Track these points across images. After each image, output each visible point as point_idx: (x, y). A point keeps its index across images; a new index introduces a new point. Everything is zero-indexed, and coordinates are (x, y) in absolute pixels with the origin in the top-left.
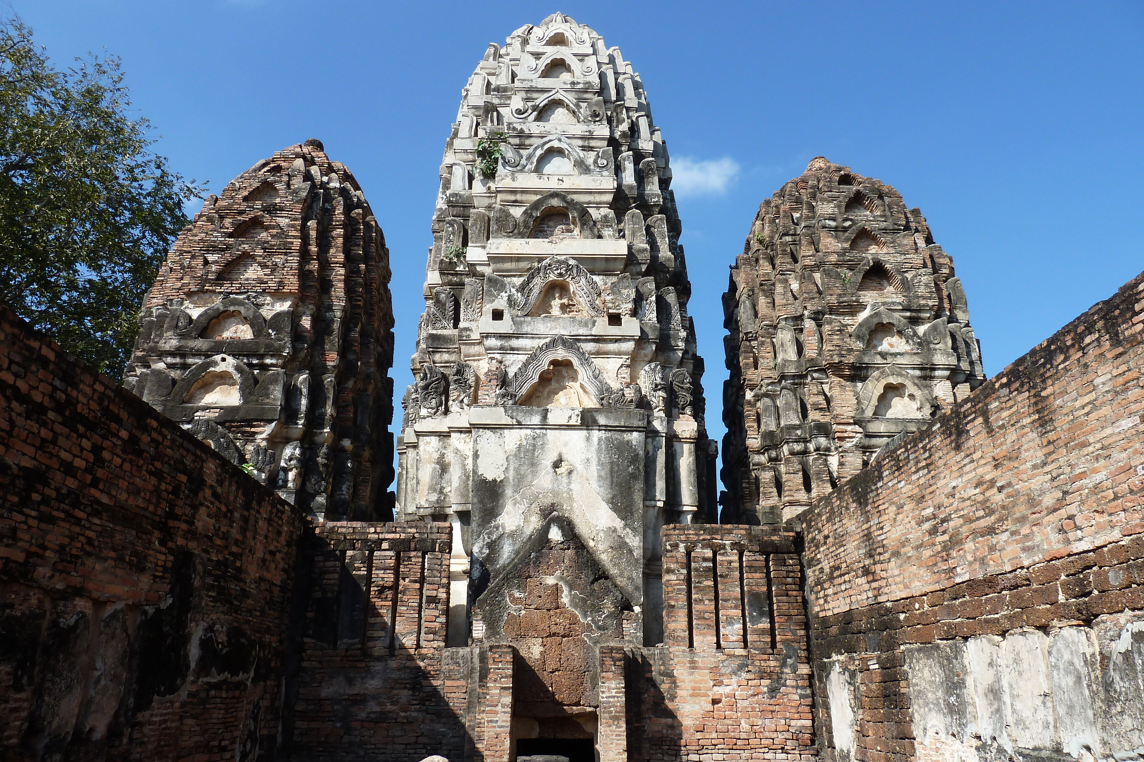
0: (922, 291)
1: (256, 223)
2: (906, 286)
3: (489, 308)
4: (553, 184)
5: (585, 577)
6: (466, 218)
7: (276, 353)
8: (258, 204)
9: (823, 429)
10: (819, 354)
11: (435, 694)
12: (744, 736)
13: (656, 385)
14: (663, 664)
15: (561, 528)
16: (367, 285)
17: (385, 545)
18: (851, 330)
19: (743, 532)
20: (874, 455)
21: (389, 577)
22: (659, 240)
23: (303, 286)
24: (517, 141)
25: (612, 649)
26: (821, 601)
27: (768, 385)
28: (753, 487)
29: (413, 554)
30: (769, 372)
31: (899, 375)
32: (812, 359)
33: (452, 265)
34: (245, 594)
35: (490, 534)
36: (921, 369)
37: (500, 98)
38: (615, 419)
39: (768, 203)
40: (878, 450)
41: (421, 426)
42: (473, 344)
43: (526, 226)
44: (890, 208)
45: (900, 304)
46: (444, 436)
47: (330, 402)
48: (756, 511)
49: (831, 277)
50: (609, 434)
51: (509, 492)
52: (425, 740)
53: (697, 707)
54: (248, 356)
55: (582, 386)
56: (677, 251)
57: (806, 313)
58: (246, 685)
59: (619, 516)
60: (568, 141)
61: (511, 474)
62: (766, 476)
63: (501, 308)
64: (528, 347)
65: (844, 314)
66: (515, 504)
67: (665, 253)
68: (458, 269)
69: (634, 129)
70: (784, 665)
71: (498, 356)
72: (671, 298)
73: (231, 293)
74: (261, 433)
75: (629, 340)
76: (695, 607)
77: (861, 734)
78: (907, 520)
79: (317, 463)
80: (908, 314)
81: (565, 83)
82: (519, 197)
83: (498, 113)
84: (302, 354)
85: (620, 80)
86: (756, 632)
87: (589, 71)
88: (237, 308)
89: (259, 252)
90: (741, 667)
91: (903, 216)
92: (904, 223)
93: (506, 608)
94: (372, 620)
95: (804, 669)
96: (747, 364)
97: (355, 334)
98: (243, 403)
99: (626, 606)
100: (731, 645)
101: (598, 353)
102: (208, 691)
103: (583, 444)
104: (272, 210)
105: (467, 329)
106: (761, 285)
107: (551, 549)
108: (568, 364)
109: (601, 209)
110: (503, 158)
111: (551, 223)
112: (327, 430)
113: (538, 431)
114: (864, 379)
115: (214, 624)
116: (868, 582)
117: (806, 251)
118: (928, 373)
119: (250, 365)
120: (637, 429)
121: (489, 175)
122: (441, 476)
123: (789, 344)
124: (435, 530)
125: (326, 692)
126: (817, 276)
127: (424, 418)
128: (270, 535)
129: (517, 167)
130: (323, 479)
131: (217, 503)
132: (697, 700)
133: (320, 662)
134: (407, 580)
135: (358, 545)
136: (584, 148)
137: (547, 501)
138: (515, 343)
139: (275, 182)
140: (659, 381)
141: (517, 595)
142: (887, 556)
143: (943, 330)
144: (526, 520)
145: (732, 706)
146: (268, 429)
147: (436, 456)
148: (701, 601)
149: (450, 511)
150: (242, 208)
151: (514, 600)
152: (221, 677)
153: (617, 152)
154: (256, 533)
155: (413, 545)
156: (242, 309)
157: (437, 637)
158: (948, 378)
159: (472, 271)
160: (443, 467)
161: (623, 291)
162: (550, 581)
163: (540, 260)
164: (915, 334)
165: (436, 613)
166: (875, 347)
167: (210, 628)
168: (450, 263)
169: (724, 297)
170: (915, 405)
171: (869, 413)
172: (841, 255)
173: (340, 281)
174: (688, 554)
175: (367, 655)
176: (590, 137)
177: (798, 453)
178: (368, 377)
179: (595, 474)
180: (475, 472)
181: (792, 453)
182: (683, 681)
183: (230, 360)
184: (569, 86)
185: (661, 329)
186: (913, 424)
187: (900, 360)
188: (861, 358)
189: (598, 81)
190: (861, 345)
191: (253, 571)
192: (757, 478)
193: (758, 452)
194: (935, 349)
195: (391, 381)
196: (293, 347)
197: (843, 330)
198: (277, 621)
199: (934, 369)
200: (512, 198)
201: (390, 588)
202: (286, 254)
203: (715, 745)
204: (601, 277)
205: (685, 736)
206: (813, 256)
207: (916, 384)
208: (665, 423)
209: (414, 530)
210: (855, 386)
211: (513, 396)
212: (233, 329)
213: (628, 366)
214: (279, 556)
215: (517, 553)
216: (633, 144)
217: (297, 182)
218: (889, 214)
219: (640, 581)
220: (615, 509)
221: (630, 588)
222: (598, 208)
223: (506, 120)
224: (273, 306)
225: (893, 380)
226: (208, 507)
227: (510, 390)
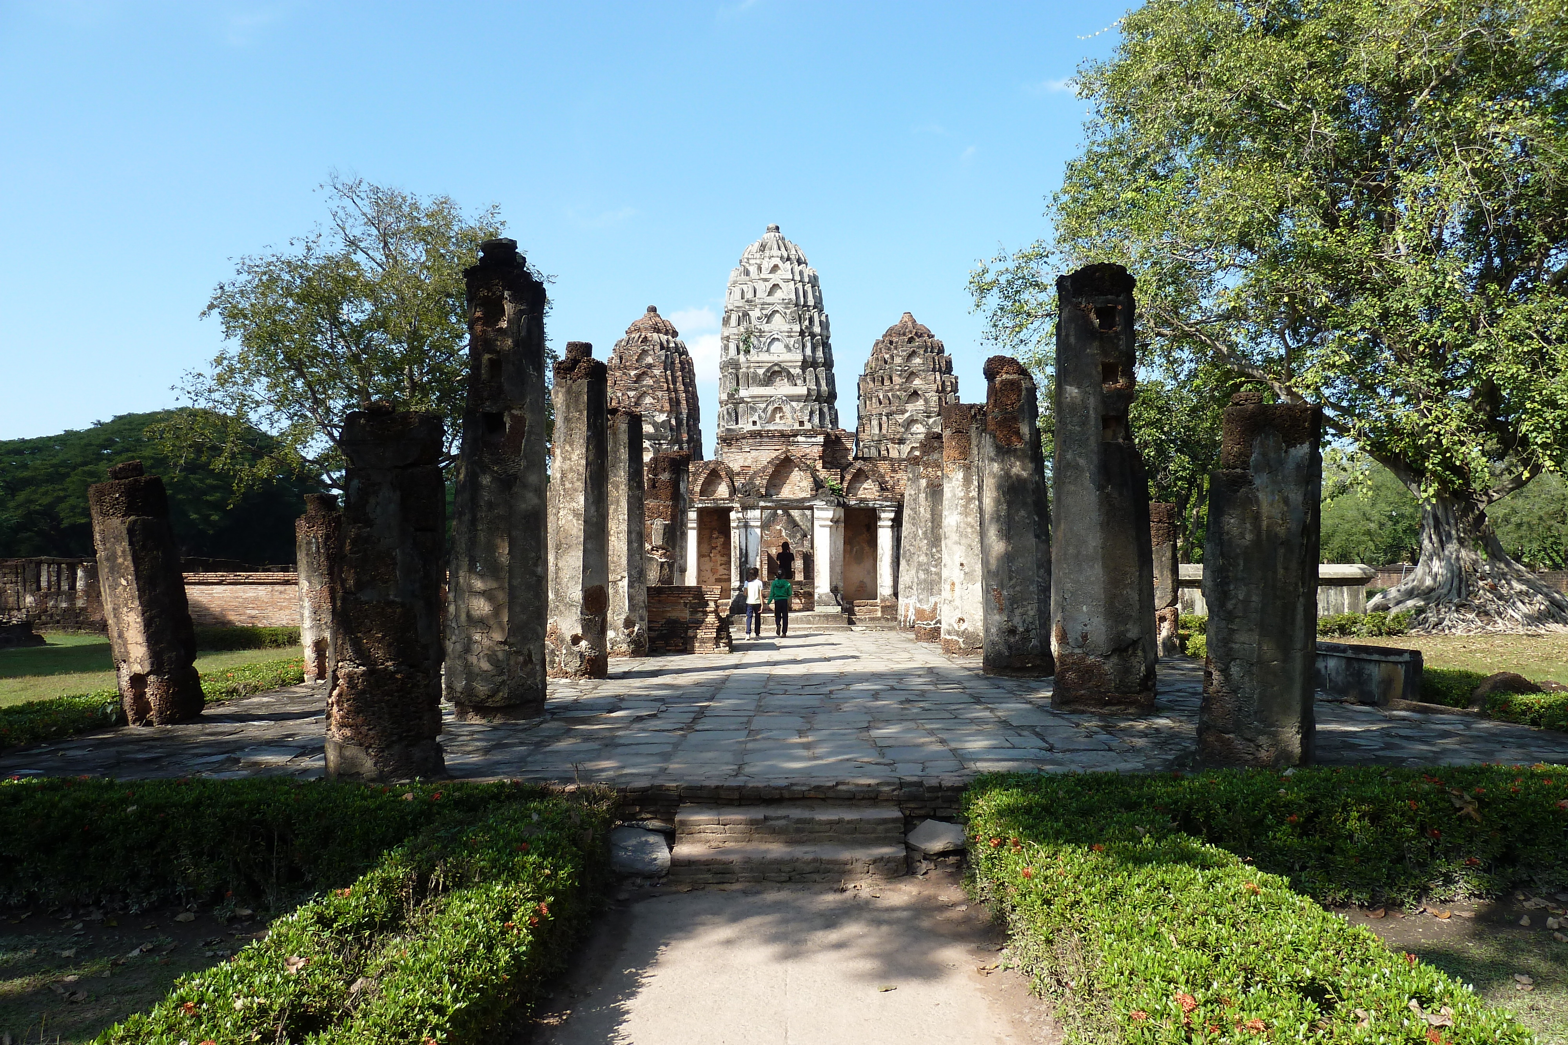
1: (644, 373)
3: (750, 420)
4: (775, 359)
6: (737, 370)
7: (665, 439)
8: (643, 363)
10: (887, 432)
18: (900, 423)
22: (822, 380)
23: (671, 406)
24: (758, 334)
27: (868, 442)
30: (868, 437)
31: (918, 443)
32: (884, 435)
43: (764, 380)
45: (922, 410)
49: (896, 396)
54: (654, 440)
57: (884, 413)
60: (781, 334)
63: (756, 420)
65: (899, 414)
67: (824, 387)
68: (735, 397)
69: (811, 321)
80: (925, 414)
81: (779, 299)
82: (760, 364)
83: (749, 316)
84: (675, 437)
87: (790, 291)
88: (645, 418)
89: (650, 391)
91: (932, 363)
92: (932, 367)
105: (742, 428)
106: (868, 394)
110: (753, 343)
111: (775, 378)
114: (903, 444)
119: (655, 444)
121: (747, 352)
123: (876, 426)
126: (890, 395)
129: (759, 349)
136: (788, 337)
139: (648, 350)
150: (637, 366)
153: (803, 337)
156: (648, 419)
159: (742, 400)
161: (805, 409)
163: (771, 397)
164: (927, 424)
166: (910, 429)
168: (732, 394)
172: (901, 386)
176: (791, 330)
183: (647, 442)
184: (781, 301)
187: (919, 436)
189: (794, 297)
190: (904, 429)
197: (896, 424)
202: (661, 390)
204: (796, 404)
206: (889, 385)
210: (900, 447)
216: (811, 330)
218: (926, 362)
222: (795, 370)
223: (753, 322)
224: (660, 417)
225: (915, 445)
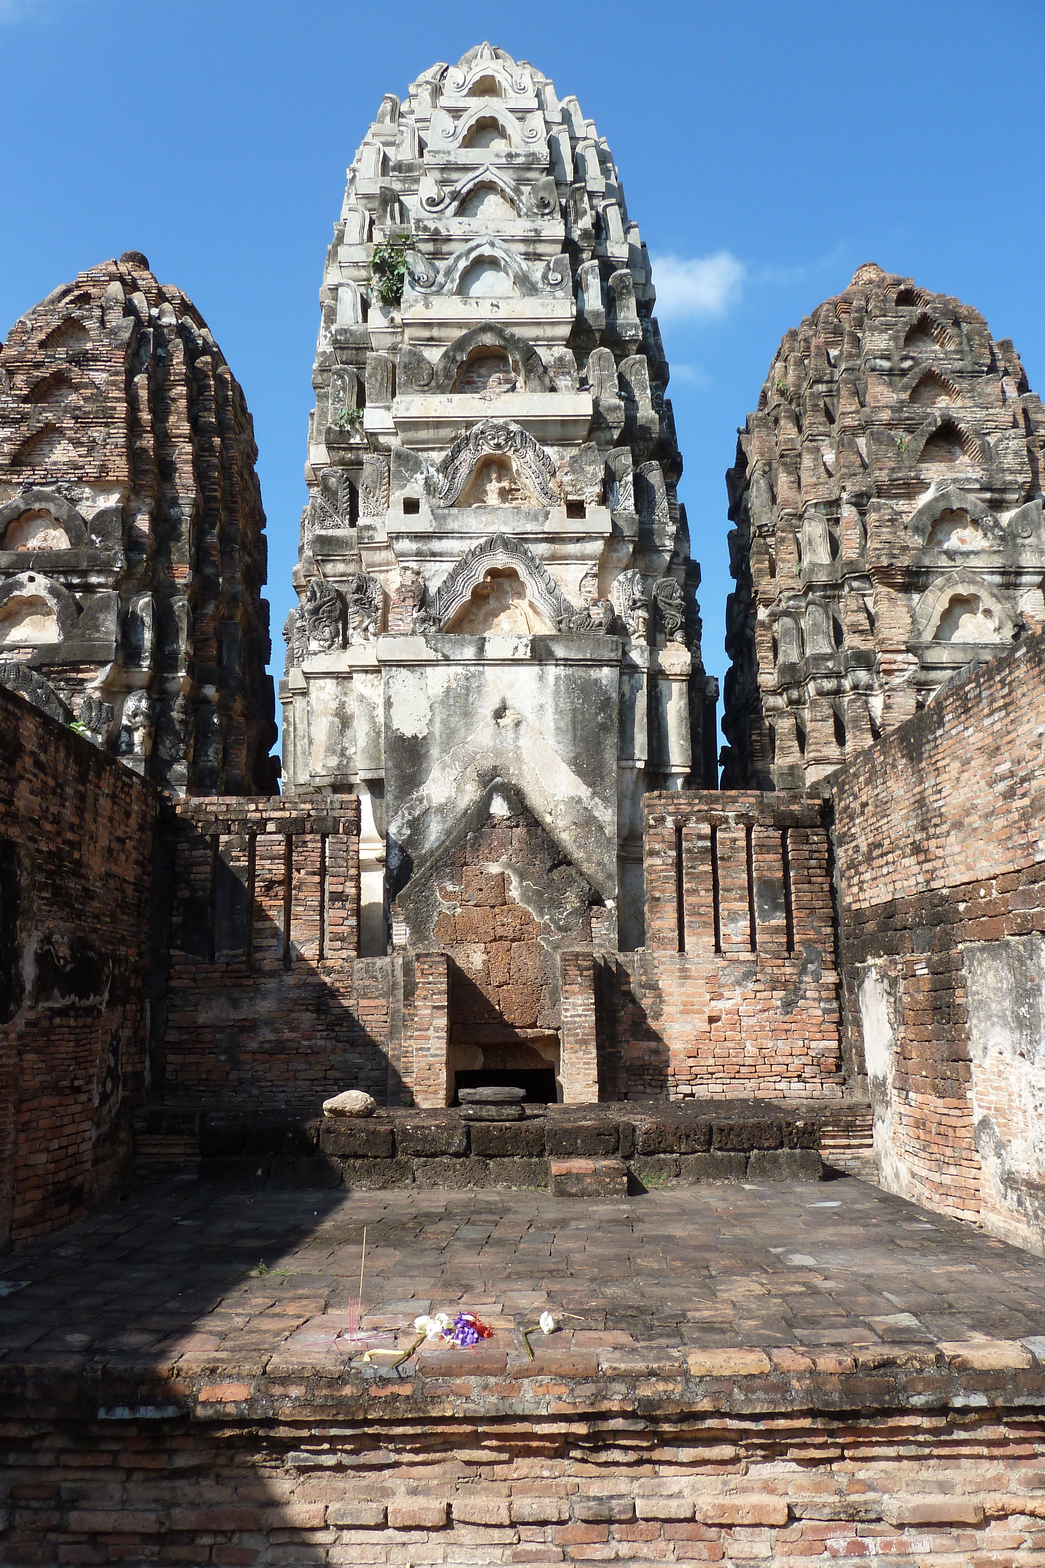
0: (1009, 461)
1: (60, 380)
2: (987, 455)
3: (398, 496)
4: (482, 312)
5: (541, 863)
6: (361, 365)
7: (104, 569)
8: (61, 352)
9: (864, 660)
10: (862, 555)
11: (346, 1016)
12: (749, 1061)
13: (635, 602)
14: (645, 973)
15: (507, 798)
16: (225, 468)
17: (271, 827)
18: (906, 519)
19: (752, 800)
20: (933, 694)
21: (279, 869)
22: (637, 393)
23: (135, 472)
24: (429, 247)
25: (577, 955)
26: (855, 889)
27: (789, 599)
28: (767, 740)
29: (309, 837)
30: (790, 581)
31: (972, 582)
32: (851, 562)
33: (344, 434)
34: (89, 895)
35: (411, 808)
36: (1003, 574)
37: (403, 181)
38: (579, 649)
39: (793, 335)
40: (938, 687)
41: (311, 665)
42: (379, 548)
43: (447, 376)
44: (969, 340)
45: (977, 480)
46: (343, 678)
47: (183, 635)
48: (769, 772)
49: (881, 443)
50: (570, 671)
51: (435, 752)
52: (337, 1074)
53: (689, 1027)
54: (65, 573)
55: (531, 605)
56: (663, 408)
57: (845, 496)
58: (100, 1011)
59: (585, 782)
60: (505, 246)
61: (437, 728)
62: (785, 725)
63: (415, 496)
64: (456, 551)
65: (897, 496)
66: (443, 768)
67: (646, 412)
68: (352, 441)
69: (600, 225)
70: (803, 971)
71: (414, 565)
72: (655, 477)
73: (33, 484)
74: (92, 680)
75: (596, 539)
76: (688, 900)
77: (902, 1056)
78: (974, 780)
79: (171, 720)
80: (988, 495)
81: (498, 156)
82: (435, 332)
83: (401, 204)
84: (141, 569)
85: (578, 150)
86: (766, 930)
87: (532, 135)
88: (43, 505)
89: (68, 423)
90: (747, 976)
91: (987, 351)
92: (989, 361)
93: (436, 904)
94: (259, 925)
95: (830, 977)
96: (760, 570)
97: (212, 539)
98: (64, 639)
99: (597, 900)
100: (735, 948)
101: (553, 558)
102: (51, 1018)
103: (534, 685)
104: (82, 360)
105: (369, 528)
106: (782, 456)
107: (494, 827)
108: (511, 574)
109: (555, 348)
110: (411, 274)
111: (483, 371)
112: (182, 673)
113: (472, 669)
114: (922, 589)
115: (51, 934)
116: (919, 863)
117: (846, 405)
118: (1012, 578)
119: (70, 586)
120: (608, 663)
121: (392, 300)
122: (342, 732)
123: (819, 540)
124: (337, 805)
125: (202, 1018)
126: (861, 442)
127: (315, 654)
128: (116, 816)
129: (432, 287)
130: (181, 741)
131: (41, 775)
132: (689, 1018)
133: (194, 980)
134: (303, 872)
135: (235, 827)
136: (528, 257)
137: (487, 764)
138: (436, 545)
139: (83, 318)
140: (638, 595)
141: (450, 888)
142: (945, 827)
143: (1036, 518)
144: (459, 789)
145: (736, 1025)
146: (101, 675)
147: (334, 705)
148: (695, 891)
149: (356, 780)
150: (39, 358)
151: (447, 895)
152: (67, 1001)
153: (575, 261)
154: (96, 813)
155: (308, 826)
156: (51, 507)
157: (345, 945)
158: (1040, 586)
159: (373, 443)
160: (344, 721)
161: (587, 468)
162: (494, 869)
163: (469, 425)
164: (997, 524)
165: (344, 914)
166: (940, 543)
167: (47, 939)
168: (341, 432)
169: (729, 475)
170: (992, 624)
171: (928, 636)
172: (897, 411)
173: (186, 462)
174: (678, 830)
175: (255, 970)
176: (535, 239)
177: (829, 693)
178: (234, 599)
179: (552, 725)
180: (387, 726)
181: (820, 693)
182: (671, 994)
183: (41, 579)
184: (504, 161)
185: (641, 523)
186: (988, 651)
187: (973, 561)
188: (919, 559)
189: (546, 151)
190: (920, 541)
191: (96, 865)
192: (772, 728)
193: (774, 693)
194: (1024, 546)
195: (265, 605)
196: (128, 559)
197: (896, 520)
198: (134, 929)
199: (1019, 574)
200: (426, 333)
201: (280, 883)
202: (107, 425)
203: (712, 1074)
204: (556, 448)
205: (674, 1063)
206: (857, 412)
207: (994, 595)
208: (646, 654)
209: (308, 806)
210: (910, 599)
211: (436, 621)
212: (41, 535)
213: (595, 576)
214: (129, 844)
215: (448, 833)
216: (599, 248)
217: (115, 318)
218: (967, 348)
219: (613, 867)
220: (580, 772)
221: (601, 877)
222: (550, 347)
223: (412, 215)
224: (94, 501)
225: (963, 590)
226: (30, 781)
227: (432, 612)
